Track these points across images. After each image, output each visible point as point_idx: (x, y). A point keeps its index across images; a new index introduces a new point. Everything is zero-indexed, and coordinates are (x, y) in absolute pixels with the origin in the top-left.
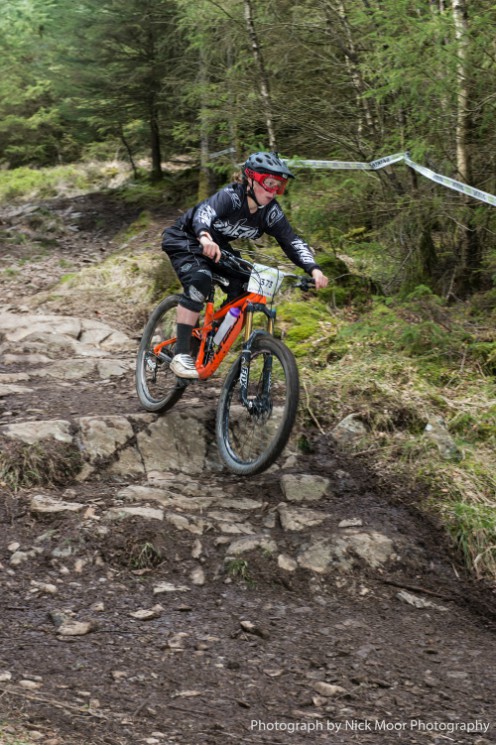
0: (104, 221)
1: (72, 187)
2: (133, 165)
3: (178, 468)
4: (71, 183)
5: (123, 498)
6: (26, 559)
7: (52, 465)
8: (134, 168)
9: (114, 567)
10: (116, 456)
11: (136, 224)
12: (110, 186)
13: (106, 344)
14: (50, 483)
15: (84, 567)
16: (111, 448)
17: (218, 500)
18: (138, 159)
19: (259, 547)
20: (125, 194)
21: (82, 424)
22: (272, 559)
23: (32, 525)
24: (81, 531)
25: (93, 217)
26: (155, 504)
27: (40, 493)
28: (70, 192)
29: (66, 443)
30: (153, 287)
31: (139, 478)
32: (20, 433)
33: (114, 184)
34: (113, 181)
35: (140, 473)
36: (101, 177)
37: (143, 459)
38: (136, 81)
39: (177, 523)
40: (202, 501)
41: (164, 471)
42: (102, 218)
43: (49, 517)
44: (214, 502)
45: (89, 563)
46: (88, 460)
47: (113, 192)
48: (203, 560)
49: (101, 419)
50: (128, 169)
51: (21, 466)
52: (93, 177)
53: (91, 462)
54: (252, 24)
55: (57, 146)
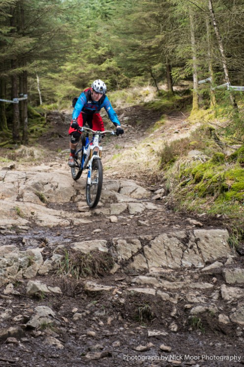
0: (141, 121)
1: (124, 102)
2: (158, 88)
3: (166, 265)
4: (124, 100)
5: (135, 283)
6: (81, 317)
7: (97, 264)
8: (158, 90)
9: (128, 322)
10: (132, 259)
11: (158, 122)
12: (145, 101)
13: (134, 194)
14: (96, 274)
15: (112, 321)
16: (130, 255)
17: (187, 283)
18: (161, 85)
19: (207, 311)
20: (153, 105)
21: (113, 242)
22: (215, 317)
23: (85, 298)
24: (111, 301)
25: (135, 119)
26: (151, 286)
27: (90, 280)
28: (123, 105)
29: (105, 253)
30: (161, 161)
31: (145, 272)
32: (80, 247)
33: (147, 100)
34: (147, 98)
35: (145, 268)
36: (141, 96)
37: (147, 261)
38: (156, 43)
39: (163, 297)
40: (178, 284)
41: (159, 267)
42: (140, 119)
43: (94, 294)
44: (185, 284)
45: (115, 319)
46: (117, 262)
47: (146, 104)
48: (177, 317)
49: (124, 239)
50: (155, 91)
51: (80, 266)
52: (135, 96)
53: (119, 263)
54: (213, 12)
55: (116, 80)
